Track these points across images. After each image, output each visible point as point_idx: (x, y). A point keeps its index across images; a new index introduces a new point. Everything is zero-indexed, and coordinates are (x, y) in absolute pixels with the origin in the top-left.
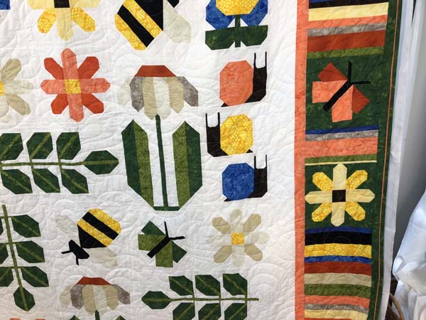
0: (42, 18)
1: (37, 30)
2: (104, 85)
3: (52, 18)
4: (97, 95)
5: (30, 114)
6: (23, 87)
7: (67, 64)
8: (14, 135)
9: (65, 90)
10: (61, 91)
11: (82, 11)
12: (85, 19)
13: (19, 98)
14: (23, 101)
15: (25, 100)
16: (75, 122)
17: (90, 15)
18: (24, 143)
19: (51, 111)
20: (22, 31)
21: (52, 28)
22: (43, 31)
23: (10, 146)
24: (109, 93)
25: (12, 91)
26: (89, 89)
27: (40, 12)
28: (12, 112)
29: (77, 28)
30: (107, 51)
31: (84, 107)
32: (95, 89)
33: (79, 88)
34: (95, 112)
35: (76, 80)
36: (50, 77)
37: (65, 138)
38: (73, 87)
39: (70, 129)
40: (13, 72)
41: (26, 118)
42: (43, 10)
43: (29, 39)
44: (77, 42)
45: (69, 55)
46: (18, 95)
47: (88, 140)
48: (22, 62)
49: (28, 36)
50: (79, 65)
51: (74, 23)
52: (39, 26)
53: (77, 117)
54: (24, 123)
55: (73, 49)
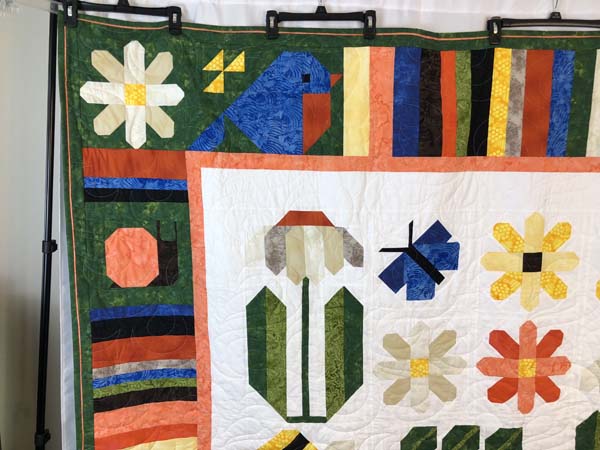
0: (500, 282)
1: (489, 295)
2: (564, 365)
3: (514, 283)
4: (554, 379)
5: (454, 401)
6: (453, 366)
7: (526, 339)
8: (428, 429)
9: (517, 373)
10: (510, 373)
11: (553, 275)
12: (557, 284)
13: (445, 379)
14: (449, 383)
15: (453, 382)
16: (521, 415)
17: (563, 280)
18: (439, 440)
19: (486, 398)
20: (467, 296)
21: (512, 295)
22: (498, 298)
23: (419, 442)
24: (570, 374)
25: (438, 371)
26: (545, 370)
27: (499, 275)
28: (433, 398)
29: (544, 294)
30: (576, 322)
31: (536, 394)
32: (553, 371)
33: (534, 369)
34: (548, 401)
35: (532, 361)
36: (495, 354)
37: (503, 435)
38: (528, 368)
39: (513, 424)
40: (445, 347)
41: (449, 406)
42: (503, 273)
43: (473, 306)
44: (541, 312)
45: (528, 329)
46: (445, 376)
47: (533, 438)
48: (459, 333)
49: (474, 302)
50: (539, 340)
51: (542, 289)
52: (492, 292)
53: (526, 407)
54: (445, 413)
55: (535, 322)
